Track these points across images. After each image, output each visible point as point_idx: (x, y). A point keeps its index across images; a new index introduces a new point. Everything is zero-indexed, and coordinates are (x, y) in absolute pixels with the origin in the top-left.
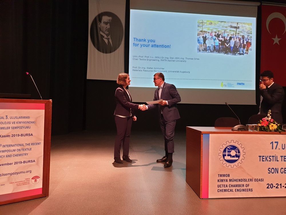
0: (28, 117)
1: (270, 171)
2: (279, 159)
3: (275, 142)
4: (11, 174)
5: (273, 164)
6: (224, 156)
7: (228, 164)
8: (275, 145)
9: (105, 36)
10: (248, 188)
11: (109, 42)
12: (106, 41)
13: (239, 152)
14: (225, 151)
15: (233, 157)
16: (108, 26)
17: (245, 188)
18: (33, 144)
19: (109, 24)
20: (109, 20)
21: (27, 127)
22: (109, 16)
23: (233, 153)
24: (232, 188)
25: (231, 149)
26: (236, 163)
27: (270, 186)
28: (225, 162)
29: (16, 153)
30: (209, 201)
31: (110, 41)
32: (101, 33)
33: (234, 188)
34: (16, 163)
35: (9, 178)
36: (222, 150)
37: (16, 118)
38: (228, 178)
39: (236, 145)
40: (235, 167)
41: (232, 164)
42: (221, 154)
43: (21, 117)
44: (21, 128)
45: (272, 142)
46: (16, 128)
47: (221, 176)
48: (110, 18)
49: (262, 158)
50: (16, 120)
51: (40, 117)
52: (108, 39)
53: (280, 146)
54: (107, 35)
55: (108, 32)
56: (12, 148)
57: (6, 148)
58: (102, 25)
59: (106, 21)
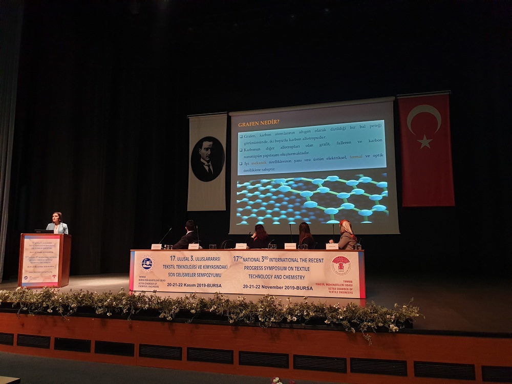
0: (51, 243)
1: (170, 274)
2: (176, 267)
4: (43, 272)
5: (172, 270)
6: (143, 264)
7: (145, 270)
8: (173, 258)
9: (206, 163)
10: (156, 285)
11: (209, 169)
12: (207, 168)
13: (151, 262)
14: (143, 261)
15: (148, 265)
16: (209, 152)
17: (154, 285)
18: (53, 257)
19: (210, 150)
20: (210, 145)
21: (50, 248)
22: (209, 141)
23: (148, 263)
24: (147, 285)
26: (149, 269)
27: (169, 285)
28: (143, 268)
29: (45, 261)
31: (211, 167)
32: (202, 160)
33: (148, 285)
34: (45, 267)
35: (41, 274)
38: (145, 279)
39: (150, 258)
40: (149, 272)
41: (147, 270)
42: (141, 264)
44: (48, 248)
46: (45, 248)
47: (141, 277)
48: (211, 143)
49: (166, 266)
50: (45, 244)
51: (57, 243)
52: (209, 166)
53: (176, 259)
54: (208, 162)
55: (209, 158)
56: (43, 259)
57: (40, 259)
58: (203, 151)
59: (207, 147)
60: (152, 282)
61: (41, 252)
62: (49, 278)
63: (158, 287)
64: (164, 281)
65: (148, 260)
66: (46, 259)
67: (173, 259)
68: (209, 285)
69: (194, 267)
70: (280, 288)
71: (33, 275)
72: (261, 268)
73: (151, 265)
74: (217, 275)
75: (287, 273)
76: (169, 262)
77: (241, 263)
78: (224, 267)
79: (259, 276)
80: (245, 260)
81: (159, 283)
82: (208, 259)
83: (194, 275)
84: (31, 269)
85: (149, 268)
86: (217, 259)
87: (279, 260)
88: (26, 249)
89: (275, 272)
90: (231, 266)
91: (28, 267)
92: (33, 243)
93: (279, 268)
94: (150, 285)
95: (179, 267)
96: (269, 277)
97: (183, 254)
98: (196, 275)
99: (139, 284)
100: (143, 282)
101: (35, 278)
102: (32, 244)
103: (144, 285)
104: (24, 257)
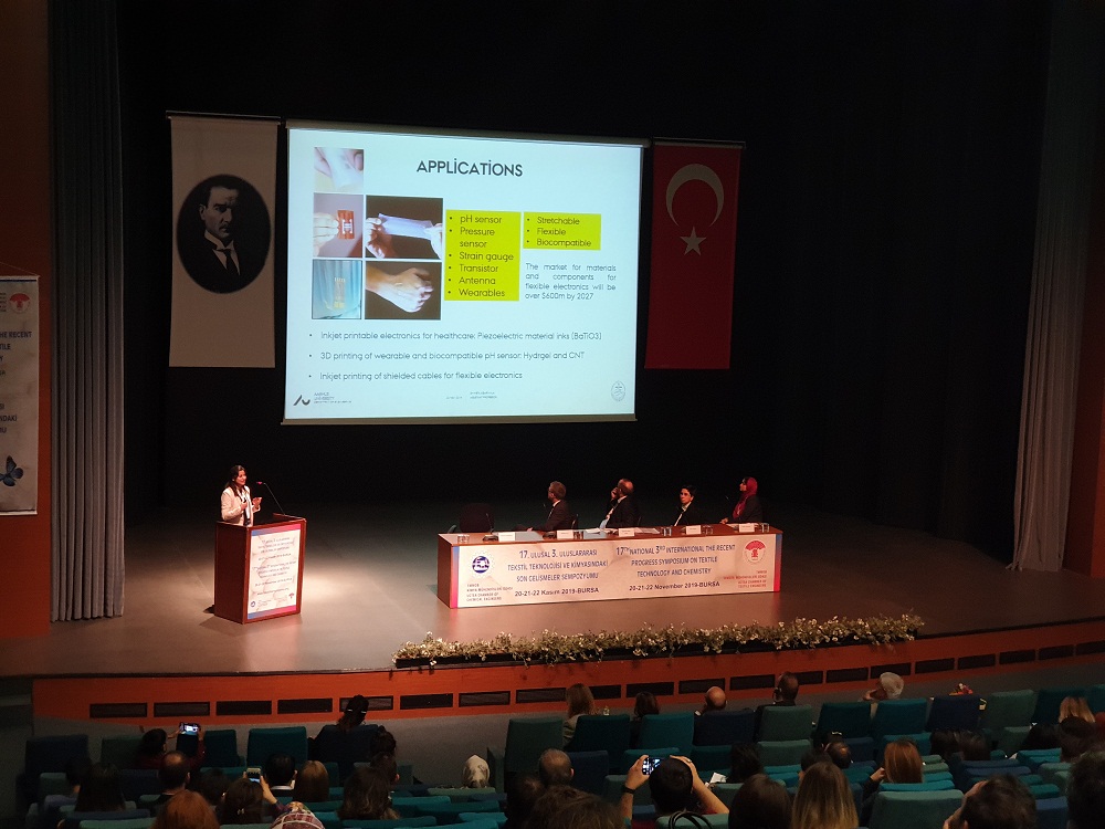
1: (519, 579)
2: (528, 567)
5: (522, 573)
6: (474, 566)
7: (478, 574)
9: (220, 245)
10: (497, 596)
11: (229, 260)
12: (222, 258)
13: (488, 562)
14: (474, 561)
15: (483, 567)
16: (228, 216)
17: (493, 596)
19: (229, 210)
20: (230, 199)
22: (229, 188)
24: (481, 597)
25: (481, 560)
26: (485, 573)
27: (519, 594)
30: (459, 610)
31: (234, 257)
32: (208, 236)
36: (472, 561)
38: (477, 588)
40: (484, 577)
41: (481, 574)
42: (471, 565)
45: (522, 552)
48: (233, 193)
49: (512, 567)
52: (227, 253)
54: (226, 241)
55: (226, 231)
58: (210, 213)
59: (222, 202)
60: (489, 592)
64: (510, 588)
65: (483, 558)
68: (579, 591)
69: (557, 565)
70: (679, 586)
72: (655, 562)
73: (487, 566)
74: (592, 575)
75: (690, 566)
76: (518, 561)
77: (627, 557)
78: (602, 564)
79: (651, 573)
80: (633, 552)
81: (501, 593)
83: (557, 577)
86: (593, 553)
87: (680, 549)
89: (673, 567)
90: (612, 562)
93: (679, 561)
96: (665, 573)
97: (540, 548)
98: (561, 577)
99: (468, 595)
100: (474, 592)
103: (476, 597)
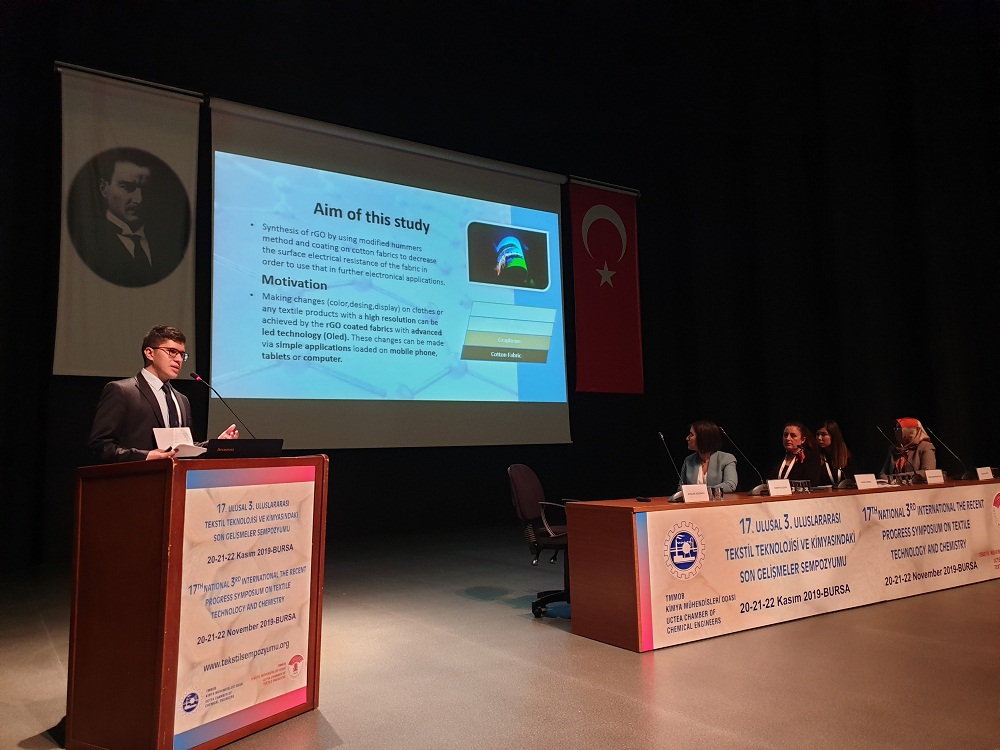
0: (286, 503)
3: (747, 519)
4: (256, 654)
5: (747, 564)
6: (673, 554)
7: (680, 572)
8: (746, 523)
9: (127, 230)
10: (714, 617)
11: (138, 249)
12: (130, 245)
13: (695, 546)
14: (673, 545)
15: (687, 556)
16: (137, 196)
17: (709, 617)
18: (293, 571)
20: (141, 177)
21: (285, 529)
22: (139, 164)
23: (686, 548)
25: (684, 540)
26: (692, 569)
27: (745, 608)
28: (675, 569)
29: (264, 596)
30: (655, 653)
31: (145, 246)
32: (110, 216)
33: (692, 622)
34: (264, 624)
35: (251, 663)
36: (669, 544)
37: (266, 506)
38: (681, 602)
39: (689, 531)
40: (692, 576)
41: (686, 572)
42: (668, 553)
43: (274, 504)
44: (274, 530)
45: (742, 520)
46: (265, 531)
47: (670, 597)
48: (144, 171)
50: (266, 512)
51: (306, 499)
52: (136, 240)
53: (753, 526)
54: (133, 226)
55: (134, 214)
56: (258, 585)
57: (248, 586)
58: (113, 190)
59: (129, 180)
60: (701, 609)
61: (252, 553)
62: (277, 676)
63: (718, 621)
64: (732, 598)
65: (686, 537)
66: (269, 582)
67: (746, 527)
68: (827, 592)
69: (793, 545)
70: (938, 573)
71: (218, 678)
72: (908, 532)
73: (693, 554)
74: (840, 561)
75: (944, 537)
76: (738, 540)
77: (876, 524)
78: (849, 539)
79: (907, 552)
80: (882, 516)
81: (721, 609)
82: (820, 520)
83: (795, 567)
84: (213, 651)
85: (689, 565)
86: (834, 518)
87: (932, 509)
88: (193, 545)
89: (928, 539)
90: (860, 535)
91: (201, 640)
92: (221, 506)
93: (933, 529)
94: (699, 620)
95: (763, 549)
96: (919, 551)
97: (767, 512)
98: (800, 569)
99: (669, 621)
100: (677, 613)
101: (225, 695)
102: (217, 516)
103: (681, 623)
104: (184, 591)
